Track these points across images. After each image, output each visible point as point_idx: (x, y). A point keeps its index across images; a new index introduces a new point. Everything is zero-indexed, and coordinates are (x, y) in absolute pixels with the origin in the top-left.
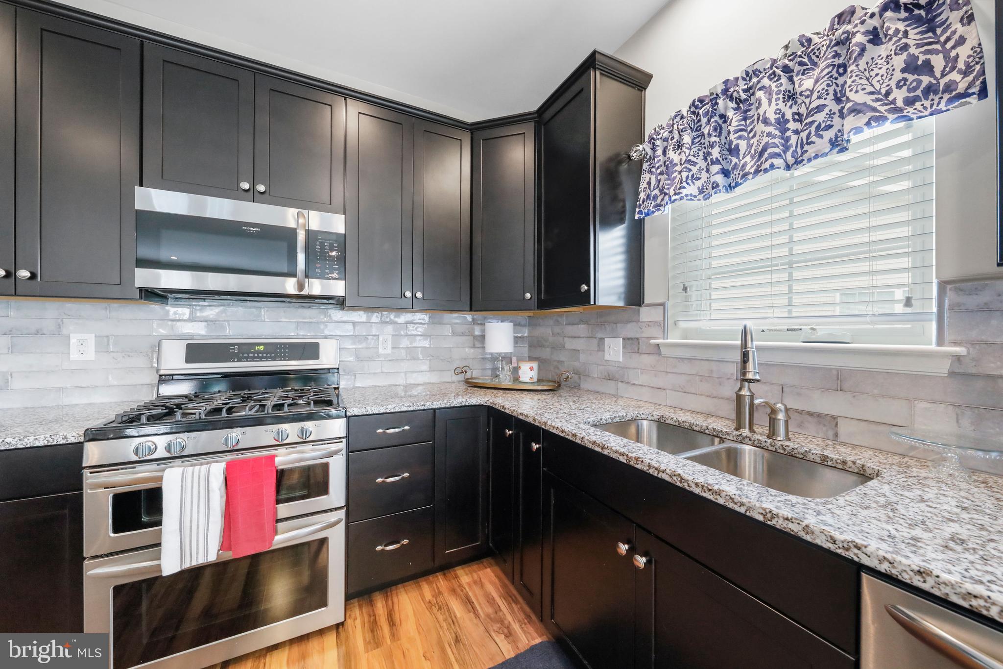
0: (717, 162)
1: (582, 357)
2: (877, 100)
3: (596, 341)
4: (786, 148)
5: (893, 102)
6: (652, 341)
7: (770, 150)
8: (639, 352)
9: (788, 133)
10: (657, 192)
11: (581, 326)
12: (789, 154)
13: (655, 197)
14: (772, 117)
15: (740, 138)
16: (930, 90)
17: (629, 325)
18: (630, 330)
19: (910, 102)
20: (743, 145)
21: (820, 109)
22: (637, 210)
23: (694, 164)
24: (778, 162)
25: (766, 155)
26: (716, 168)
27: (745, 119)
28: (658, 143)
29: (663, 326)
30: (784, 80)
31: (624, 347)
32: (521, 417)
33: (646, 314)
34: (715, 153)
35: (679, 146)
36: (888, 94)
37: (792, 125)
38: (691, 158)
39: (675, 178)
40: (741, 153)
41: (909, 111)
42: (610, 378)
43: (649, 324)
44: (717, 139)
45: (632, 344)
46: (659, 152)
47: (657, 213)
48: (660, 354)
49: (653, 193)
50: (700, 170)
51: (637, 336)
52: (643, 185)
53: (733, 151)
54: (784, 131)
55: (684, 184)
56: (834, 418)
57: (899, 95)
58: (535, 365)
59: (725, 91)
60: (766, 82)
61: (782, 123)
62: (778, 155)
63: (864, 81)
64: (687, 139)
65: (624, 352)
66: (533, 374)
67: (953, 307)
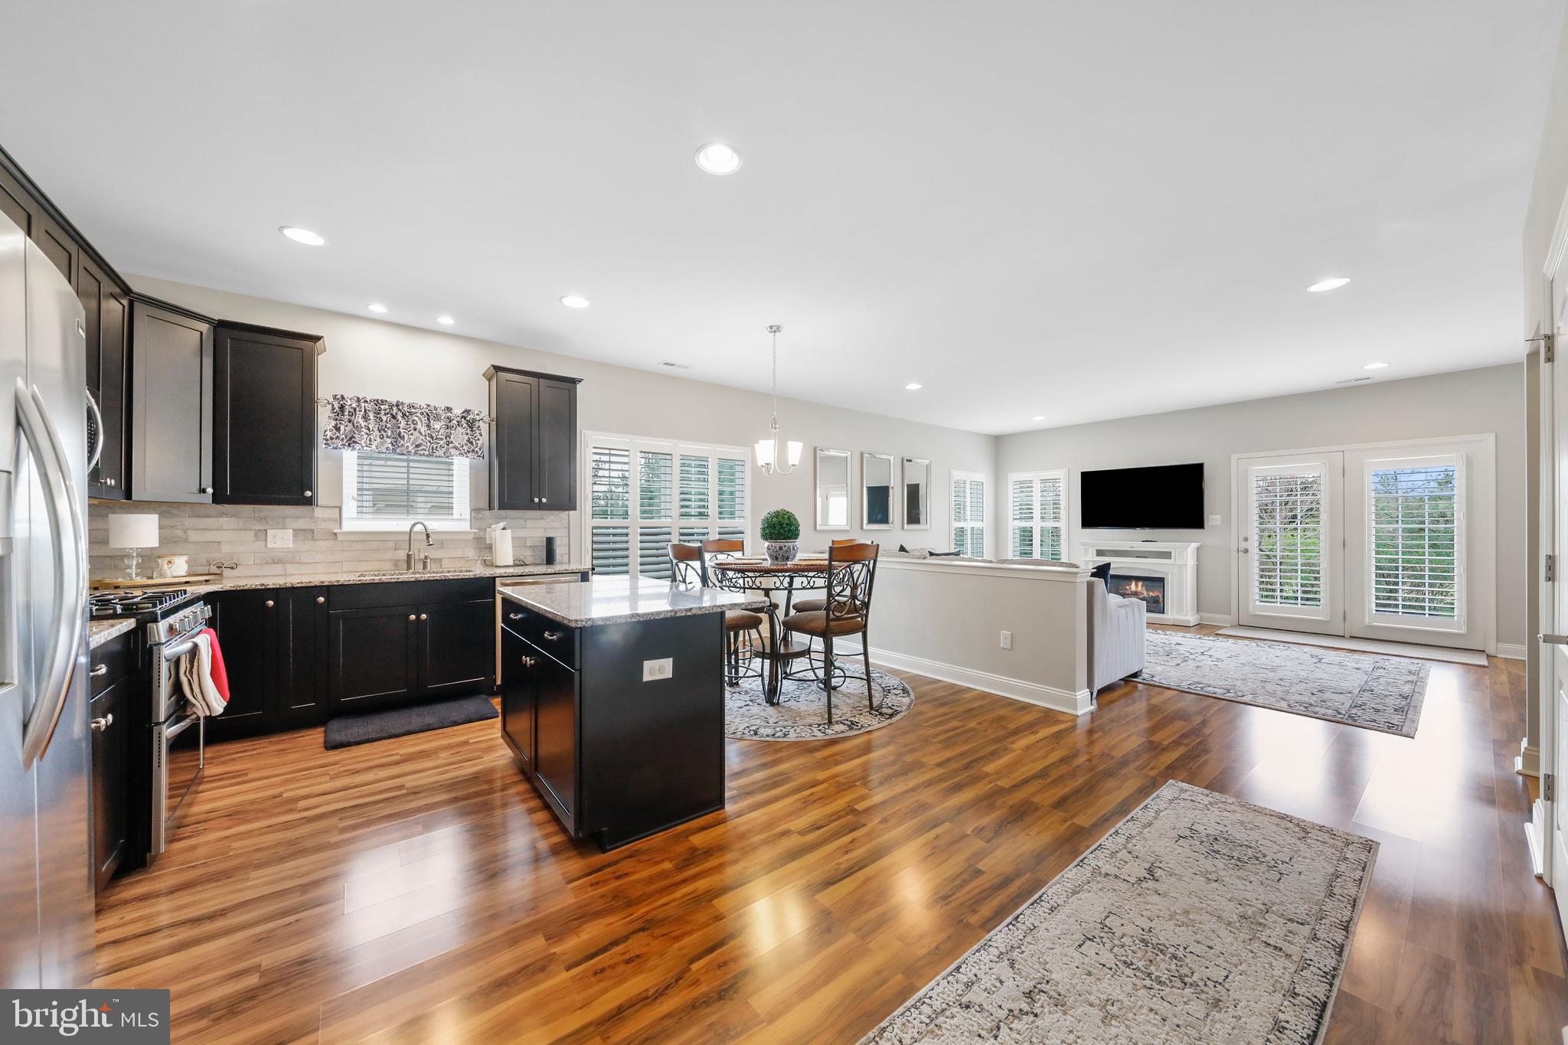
0: (391, 438)
1: (226, 547)
2: (459, 446)
3: (252, 533)
6: (329, 531)
7: (423, 447)
8: (313, 539)
9: (427, 441)
10: (343, 436)
12: (427, 450)
13: (343, 439)
14: (423, 432)
15: (405, 432)
16: (473, 451)
17: (301, 520)
18: (301, 524)
19: (469, 452)
20: (406, 436)
21: (442, 439)
22: (323, 441)
24: (426, 453)
25: (421, 448)
26: (390, 441)
27: (408, 425)
29: (338, 520)
30: (426, 418)
31: (294, 536)
33: (318, 512)
35: (365, 418)
36: (462, 445)
37: (428, 438)
39: (363, 435)
40: (406, 439)
41: (468, 455)
43: (323, 520)
44: (390, 426)
45: (305, 534)
46: (348, 413)
48: (339, 539)
50: (376, 436)
51: (311, 528)
53: (403, 438)
56: (441, 559)
57: (465, 448)
59: (397, 405)
60: (418, 414)
64: (373, 417)
65: (293, 540)
66: (185, 567)
67: (474, 517)
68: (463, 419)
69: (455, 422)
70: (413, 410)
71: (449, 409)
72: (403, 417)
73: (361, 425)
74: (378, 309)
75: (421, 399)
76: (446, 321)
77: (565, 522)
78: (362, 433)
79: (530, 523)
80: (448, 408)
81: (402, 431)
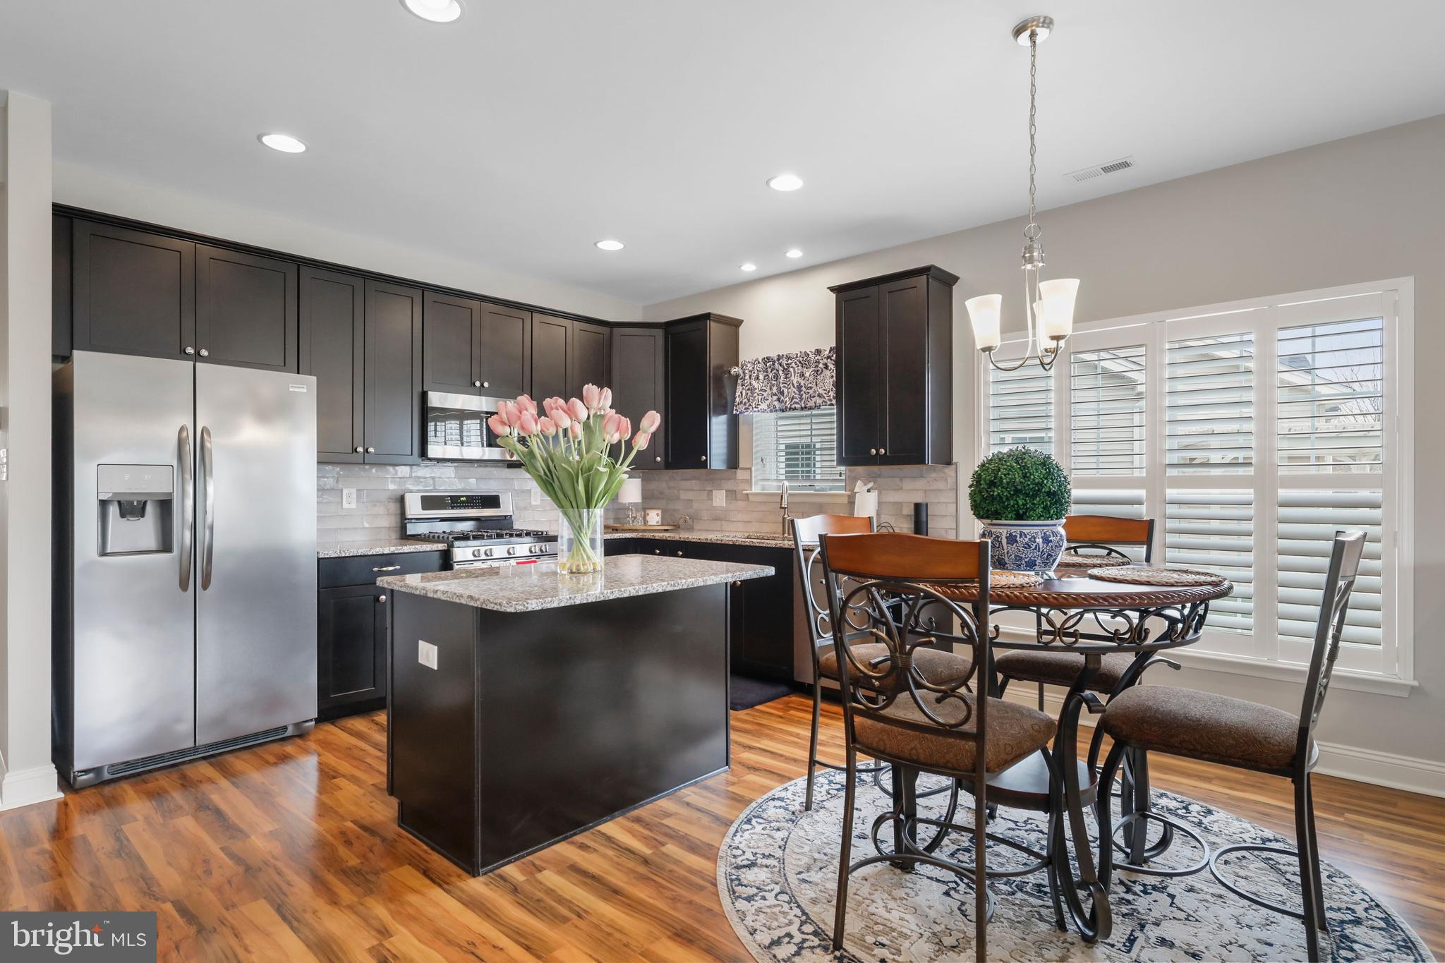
0: (775, 395)
1: (695, 505)
2: (826, 393)
3: (706, 493)
4: (801, 399)
5: (830, 396)
6: (744, 492)
7: (795, 400)
8: (735, 499)
9: (802, 392)
10: (746, 400)
11: (693, 482)
12: (803, 402)
13: (745, 404)
14: (796, 385)
15: (784, 387)
17: (730, 481)
18: (730, 485)
20: (786, 390)
22: (735, 408)
23: (765, 391)
24: (797, 406)
25: (793, 401)
26: (775, 398)
27: (786, 378)
28: (746, 371)
29: (749, 482)
30: (800, 367)
31: (726, 497)
32: (669, 539)
33: (740, 474)
34: (775, 389)
35: (758, 378)
36: (829, 392)
37: (803, 389)
38: (764, 388)
39: (755, 397)
42: (717, 519)
43: (744, 481)
44: (775, 383)
45: (732, 495)
46: (747, 377)
47: (746, 413)
48: (749, 500)
49: (744, 401)
50: (768, 395)
51: (735, 489)
52: (738, 393)
53: (782, 393)
54: (800, 391)
55: (760, 403)
58: (659, 512)
59: (778, 360)
60: (793, 364)
61: (799, 387)
62: (798, 403)
63: (822, 384)
64: (761, 377)
65: (726, 500)
66: (658, 519)
67: (849, 476)
68: (829, 360)
69: (821, 365)
70: (790, 361)
71: (818, 352)
72: (783, 371)
73: (754, 386)
74: (749, 268)
75: (795, 349)
76: (795, 254)
77: (951, 481)
78: (756, 394)
79: (907, 484)
80: (817, 350)
81: (781, 385)
